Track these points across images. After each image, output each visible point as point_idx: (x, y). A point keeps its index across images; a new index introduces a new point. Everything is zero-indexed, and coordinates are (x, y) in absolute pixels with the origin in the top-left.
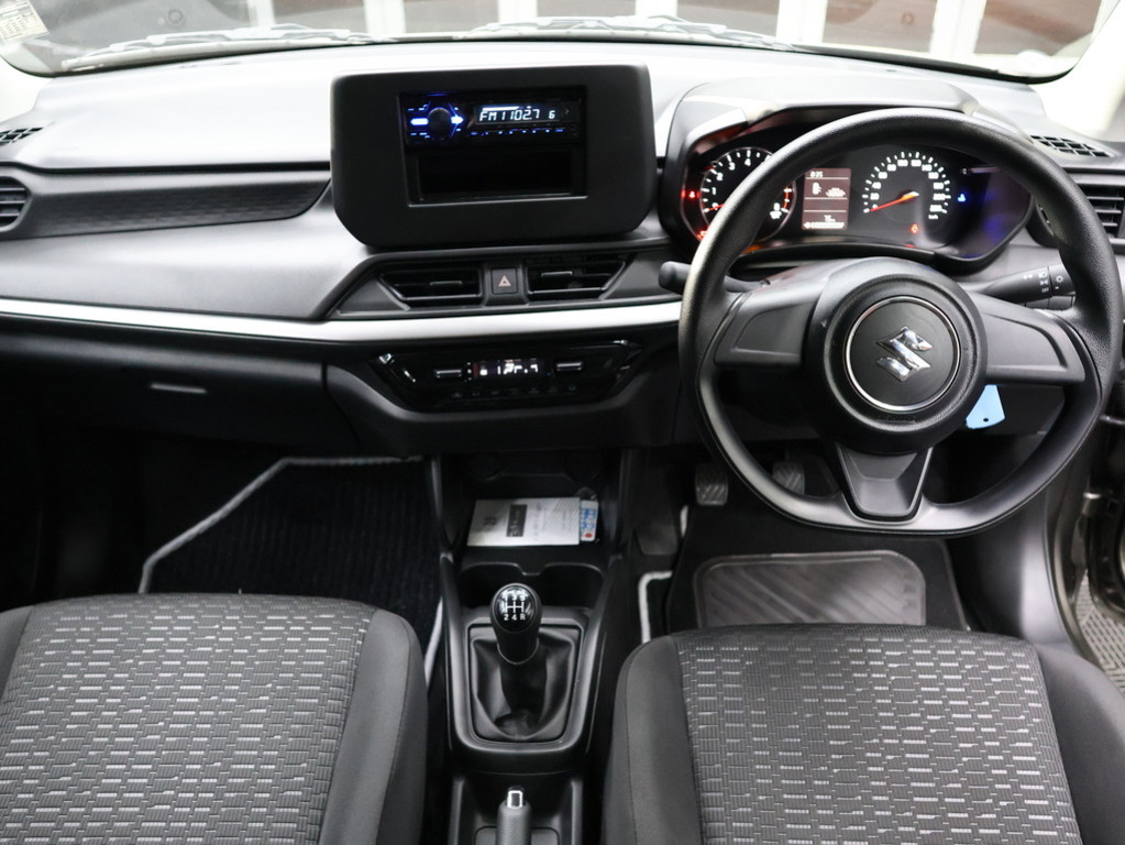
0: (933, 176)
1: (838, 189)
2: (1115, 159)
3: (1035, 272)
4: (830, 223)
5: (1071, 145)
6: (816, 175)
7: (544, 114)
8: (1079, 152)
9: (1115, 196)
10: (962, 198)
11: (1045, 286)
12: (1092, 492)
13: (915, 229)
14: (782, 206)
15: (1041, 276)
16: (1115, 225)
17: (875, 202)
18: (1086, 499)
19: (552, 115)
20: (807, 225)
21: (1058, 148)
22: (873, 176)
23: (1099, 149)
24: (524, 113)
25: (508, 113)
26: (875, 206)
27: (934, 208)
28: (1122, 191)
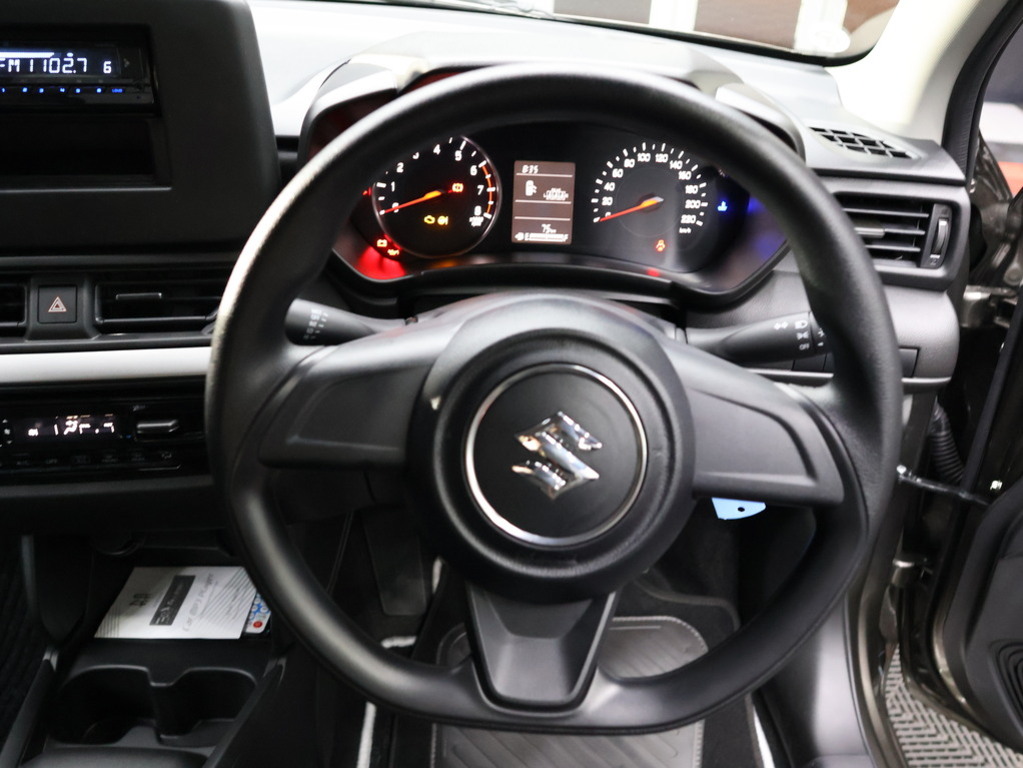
0: (684, 176)
1: (559, 190)
2: (919, 162)
3: (791, 318)
4: (550, 235)
5: (863, 141)
6: (528, 170)
7: (95, 66)
8: (873, 152)
9: (917, 211)
10: (723, 207)
11: (803, 341)
12: (904, 560)
13: (661, 245)
14: (484, 210)
15: (798, 325)
16: (917, 250)
17: (607, 208)
18: (898, 567)
19: (107, 68)
20: (519, 237)
21: (845, 144)
22: (604, 173)
23: (899, 148)
24: (63, 63)
25: (38, 62)
26: (608, 214)
27: (687, 219)
28: (927, 205)
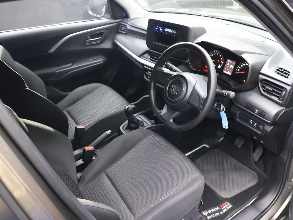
1: (232, 66)
4: (228, 73)
6: (229, 61)
13: (244, 81)
14: (221, 66)
16: (279, 96)
17: (238, 71)
19: (175, 33)
20: (224, 72)
22: (240, 65)
25: (169, 30)
28: (283, 88)
